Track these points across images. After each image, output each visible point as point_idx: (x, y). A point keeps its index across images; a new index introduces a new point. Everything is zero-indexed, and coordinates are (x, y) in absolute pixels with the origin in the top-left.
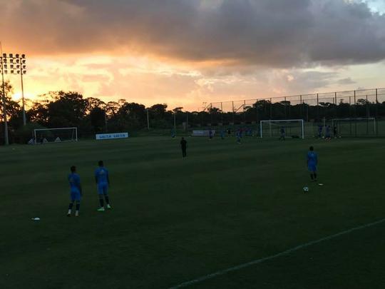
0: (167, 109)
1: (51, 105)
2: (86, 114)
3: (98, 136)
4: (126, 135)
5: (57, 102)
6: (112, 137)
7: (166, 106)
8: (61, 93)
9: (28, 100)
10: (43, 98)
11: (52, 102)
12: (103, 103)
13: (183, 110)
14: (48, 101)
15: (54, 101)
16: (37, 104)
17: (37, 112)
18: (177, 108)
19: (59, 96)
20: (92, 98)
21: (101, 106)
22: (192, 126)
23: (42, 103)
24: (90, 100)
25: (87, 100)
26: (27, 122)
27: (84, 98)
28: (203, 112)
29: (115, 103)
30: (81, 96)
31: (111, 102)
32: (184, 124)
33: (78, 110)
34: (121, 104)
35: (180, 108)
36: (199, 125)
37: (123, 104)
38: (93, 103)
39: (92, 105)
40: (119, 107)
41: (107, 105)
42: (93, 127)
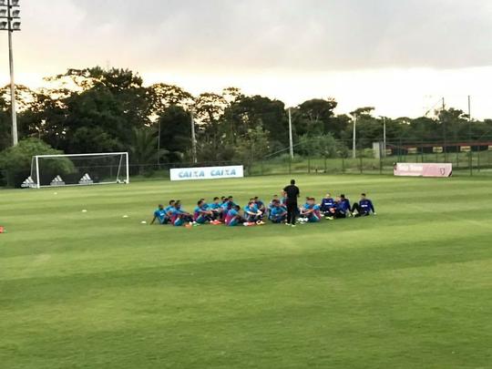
0: (337, 112)
1: (74, 101)
2: (149, 121)
3: (175, 173)
4: (239, 170)
5: (86, 94)
6: (207, 176)
7: (335, 104)
8: (96, 72)
9: (21, 88)
11: (74, 94)
12: (187, 95)
13: (375, 114)
14: (66, 92)
15: (80, 90)
16: (41, 98)
17: (42, 116)
18: (358, 112)
19: (90, 81)
20: (162, 85)
21: (184, 104)
22: (394, 153)
23: (54, 97)
24: (159, 90)
25: (151, 90)
26: (20, 139)
27: (145, 85)
28: (423, 120)
29: (215, 97)
30: (139, 81)
31: (207, 95)
32: (376, 146)
33: (132, 113)
34: (230, 98)
35: (368, 109)
36: (413, 150)
37: (233, 99)
38: (165, 96)
39: (164, 101)
40: (224, 106)
41: (199, 101)
42: (165, 151)
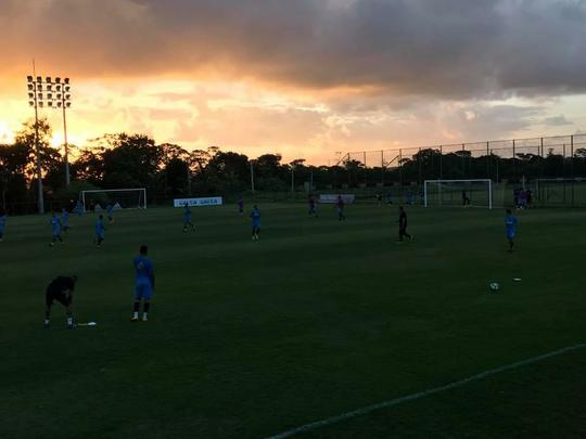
0: (281, 163)
1: (108, 154)
2: (159, 168)
3: (177, 203)
4: (219, 200)
5: (115, 150)
6: (199, 204)
7: (280, 158)
8: (123, 136)
9: (73, 146)
10: (96, 144)
11: (108, 151)
12: (185, 151)
13: (305, 164)
14: (103, 149)
15: (112, 148)
16: (87, 152)
17: (86, 164)
18: (296, 161)
19: (119, 141)
20: (168, 145)
21: (182, 157)
22: (318, 188)
23: (95, 152)
24: (166, 148)
25: (161, 148)
26: (71, 180)
27: (156, 145)
28: (336, 167)
29: (203, 152)
30: (152, 142)
31: (197, 151)
32: (307, 184)
33: (148, 163)
34: (213, 154)
35: (301, 161)
36: (330, 186)
37: (214, 154)
38: (170, 152)
39: (169, 155)
40: (209, 159)
41: (192, 155)
42: (170, 188)
